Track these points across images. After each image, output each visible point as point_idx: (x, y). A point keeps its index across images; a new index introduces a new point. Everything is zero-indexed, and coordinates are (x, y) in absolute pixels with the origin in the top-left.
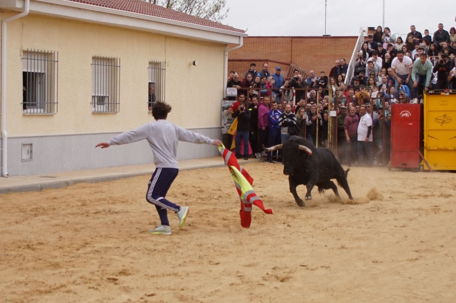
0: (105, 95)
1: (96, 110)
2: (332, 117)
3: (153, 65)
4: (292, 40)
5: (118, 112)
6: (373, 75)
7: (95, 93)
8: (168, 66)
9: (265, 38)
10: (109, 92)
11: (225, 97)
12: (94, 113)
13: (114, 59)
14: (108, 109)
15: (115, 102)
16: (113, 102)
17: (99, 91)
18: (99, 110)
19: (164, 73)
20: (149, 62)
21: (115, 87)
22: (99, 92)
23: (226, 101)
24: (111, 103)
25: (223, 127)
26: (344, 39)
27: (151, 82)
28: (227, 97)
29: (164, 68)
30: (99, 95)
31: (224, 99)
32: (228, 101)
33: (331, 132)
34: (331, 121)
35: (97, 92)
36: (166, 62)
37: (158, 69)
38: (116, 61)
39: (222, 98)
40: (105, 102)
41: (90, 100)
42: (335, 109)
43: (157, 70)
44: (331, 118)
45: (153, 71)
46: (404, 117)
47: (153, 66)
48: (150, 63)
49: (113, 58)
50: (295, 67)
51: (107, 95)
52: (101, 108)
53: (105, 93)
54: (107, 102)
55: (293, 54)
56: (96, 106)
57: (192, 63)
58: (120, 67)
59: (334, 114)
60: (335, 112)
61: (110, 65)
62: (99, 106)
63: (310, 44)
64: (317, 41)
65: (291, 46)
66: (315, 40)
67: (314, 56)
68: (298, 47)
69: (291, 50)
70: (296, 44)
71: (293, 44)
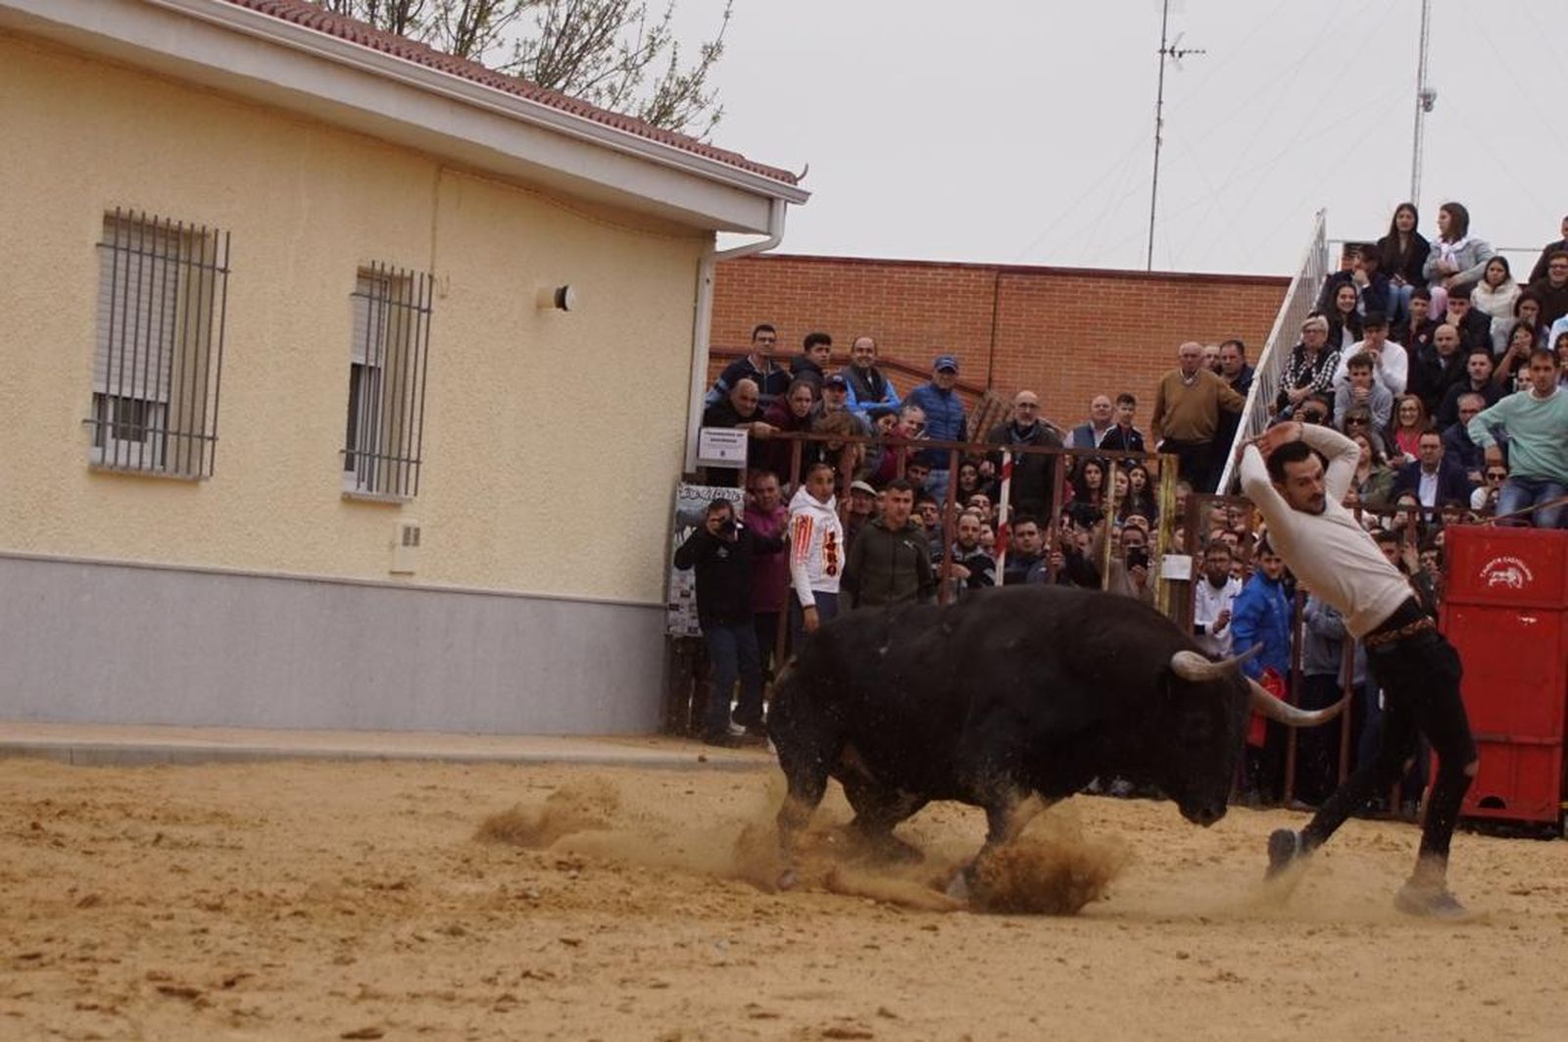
0: (150, 397)
1: (110, 458)
2: (1173, 582)
3: (377, 284)
4: (997, 284)
5: (207, 479)
7: (108, 383)
8: (443, 297)
9: (875, 268)
10: (169, 384)
11: (691, 469)
12: (97, 471)
13: (203, 235)
14: (163, 463)
15: (197, 431)
16: (185, 430)
17: (128, 373)
18: (122, 460)
19: (423, 326)
20: (360, 269)
21: (201, 362)
22: (127, 381)
23: (694, 487)
24: (178, 433)
25: (675, 607)
26: (1233, 289)
27: (361, 360)
28: (698, 469)
29: (425, 305)
30: (126, 393)
31: (688, 478)
32: (701, 489)
34: (1166, 601)
35: (115, 379)
36: (436, 276)
37: (400, 304)
38: (209, 242)
39: (678, 473)
40: (151, 425)
41: (85, 407)
42: (1188, 549)
43: (395, 308)
44: (1168, 586)
45: (375, 314)
46: (1502, 586)
47: (376, 293)
48: (364, 275)
49: (198, 228)
50: (1005, 406)
51: (163, 398)
52: (129, 453)
53: (152, 385)
54: (160, 426)
55: (999, 345)
56: (110, 442)
57: (552, 297)
58: (225, 271)
59: (1184, 567)
60: (1187, 560)
61: (182, 257)
62: (123, 444)
63: (1079, 305)
64: (1112, 290)
65: (995, 309)
66: (1103, 287)
67: (1094, 360)
68: (1024, 314)
69: (991, 327)
70: (1013, 302)
71: (1003, 302)
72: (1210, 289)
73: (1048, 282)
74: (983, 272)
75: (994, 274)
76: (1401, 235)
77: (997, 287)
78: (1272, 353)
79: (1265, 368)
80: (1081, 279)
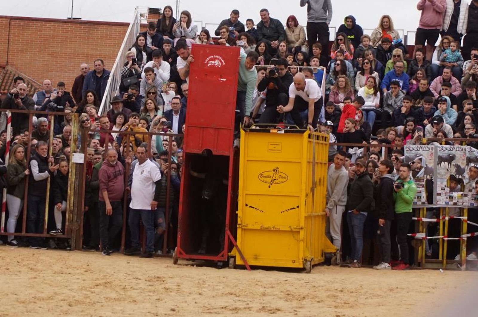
2: (76, 163)
6: (153, 93)
26: (105, 27)
33: (73, 191)
34: (74, 171)
42: (83, 151)
44: (75, 165)
55: (11, 48)
59: (81, 158)
60: (82, 155)
63: (43, 32)
64: (56, 27)
65: (9, 33)
66: (53, 26)
67: (49, 55)
68: (21, 36)
69: (7, 41)
70: (17, 31)
71: (12, 31)
72: (96, 27)
73: (31, 23)
74: (4, 19)
75: (9, 20)
76: (167, 18)
77: (10, 24)
78: (117, 65)
79: (115, 71)
80: (44, 22)
